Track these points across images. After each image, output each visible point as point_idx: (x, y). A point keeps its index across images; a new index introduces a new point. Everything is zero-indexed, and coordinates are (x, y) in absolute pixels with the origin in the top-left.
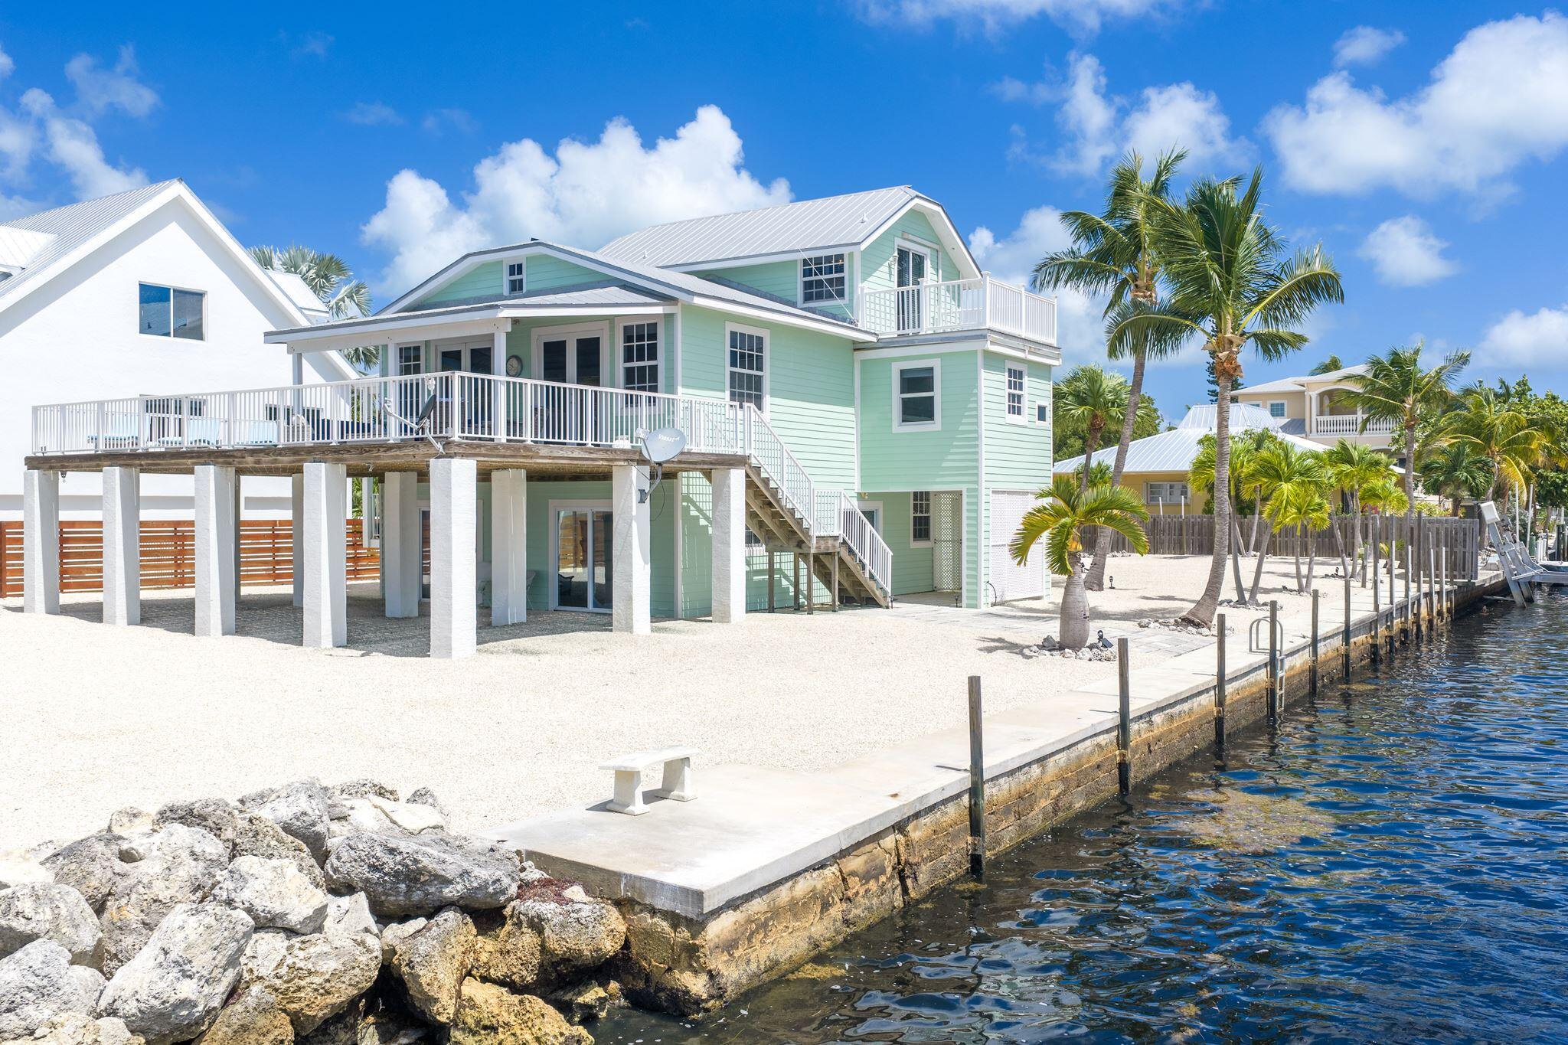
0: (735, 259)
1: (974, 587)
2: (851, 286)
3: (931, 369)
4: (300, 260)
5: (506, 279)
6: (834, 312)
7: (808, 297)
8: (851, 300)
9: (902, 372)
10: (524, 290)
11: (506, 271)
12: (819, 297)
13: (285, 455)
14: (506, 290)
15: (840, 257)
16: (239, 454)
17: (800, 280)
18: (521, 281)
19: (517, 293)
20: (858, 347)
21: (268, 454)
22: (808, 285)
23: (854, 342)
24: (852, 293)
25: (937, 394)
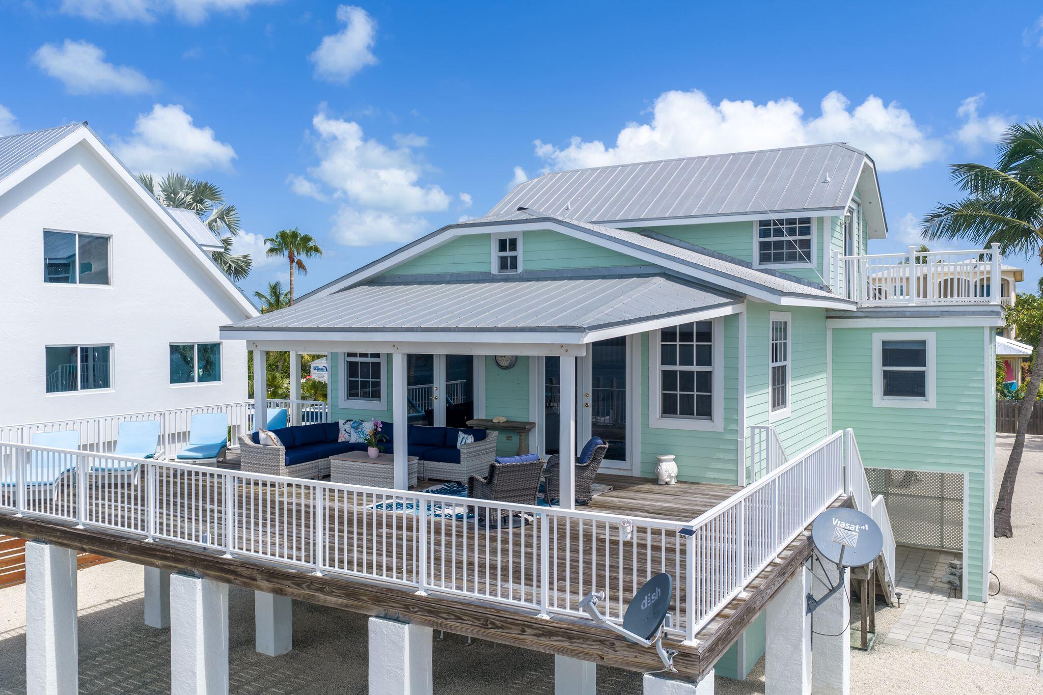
0: (685, 217)
1: (978, 579)
2: (821, 250)
3: (924, 343)
4: (178, 188)
5: (495, 255)
6: (799, 275)
7: (764, 258)
8: (821, 264)
9: (884, 343)
10: (520, 269)
11: (494, 246)
12: (779, 258)
13: (330, 593)
14: (494, 269)
15: (808, 221)
16: (246, 572)
17: (756, 240)
18: (514, 258)
19: (509, 273)
20: (831, 315)
21: (299, 585)
22: (764, 246)
23: (827, 310)
24: (821, 257)
25: (931, 370)
